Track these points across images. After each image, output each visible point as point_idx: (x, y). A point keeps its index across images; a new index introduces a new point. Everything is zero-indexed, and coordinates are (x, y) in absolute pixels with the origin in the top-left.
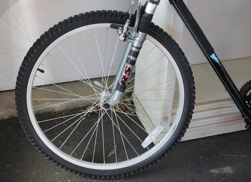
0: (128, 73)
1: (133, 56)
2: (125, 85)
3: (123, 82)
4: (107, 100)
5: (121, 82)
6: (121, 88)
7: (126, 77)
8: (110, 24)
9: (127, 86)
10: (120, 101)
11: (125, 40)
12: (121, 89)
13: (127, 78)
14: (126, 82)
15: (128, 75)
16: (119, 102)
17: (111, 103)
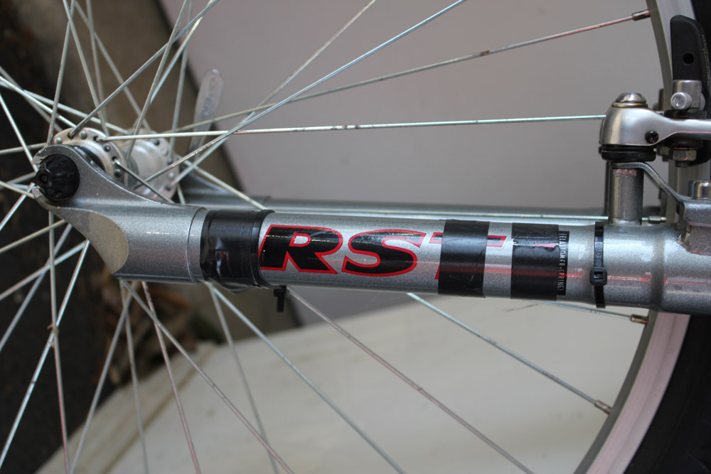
0: (370, 260)
1: (517, 260)
2: (264, 272)
3: (278, 247)
4: (112, 171)
5: (273, 230)
6: (233, 245)
7: (329, 259)
8: (688, 13)
9: (261, 282)
10: (132, 268)
11: (614, 155)
12: (219, 245)
13: (324, 268)
14: (290, 264)
15: (350, 266)
16: (115, 259)
17: (89, 206)
